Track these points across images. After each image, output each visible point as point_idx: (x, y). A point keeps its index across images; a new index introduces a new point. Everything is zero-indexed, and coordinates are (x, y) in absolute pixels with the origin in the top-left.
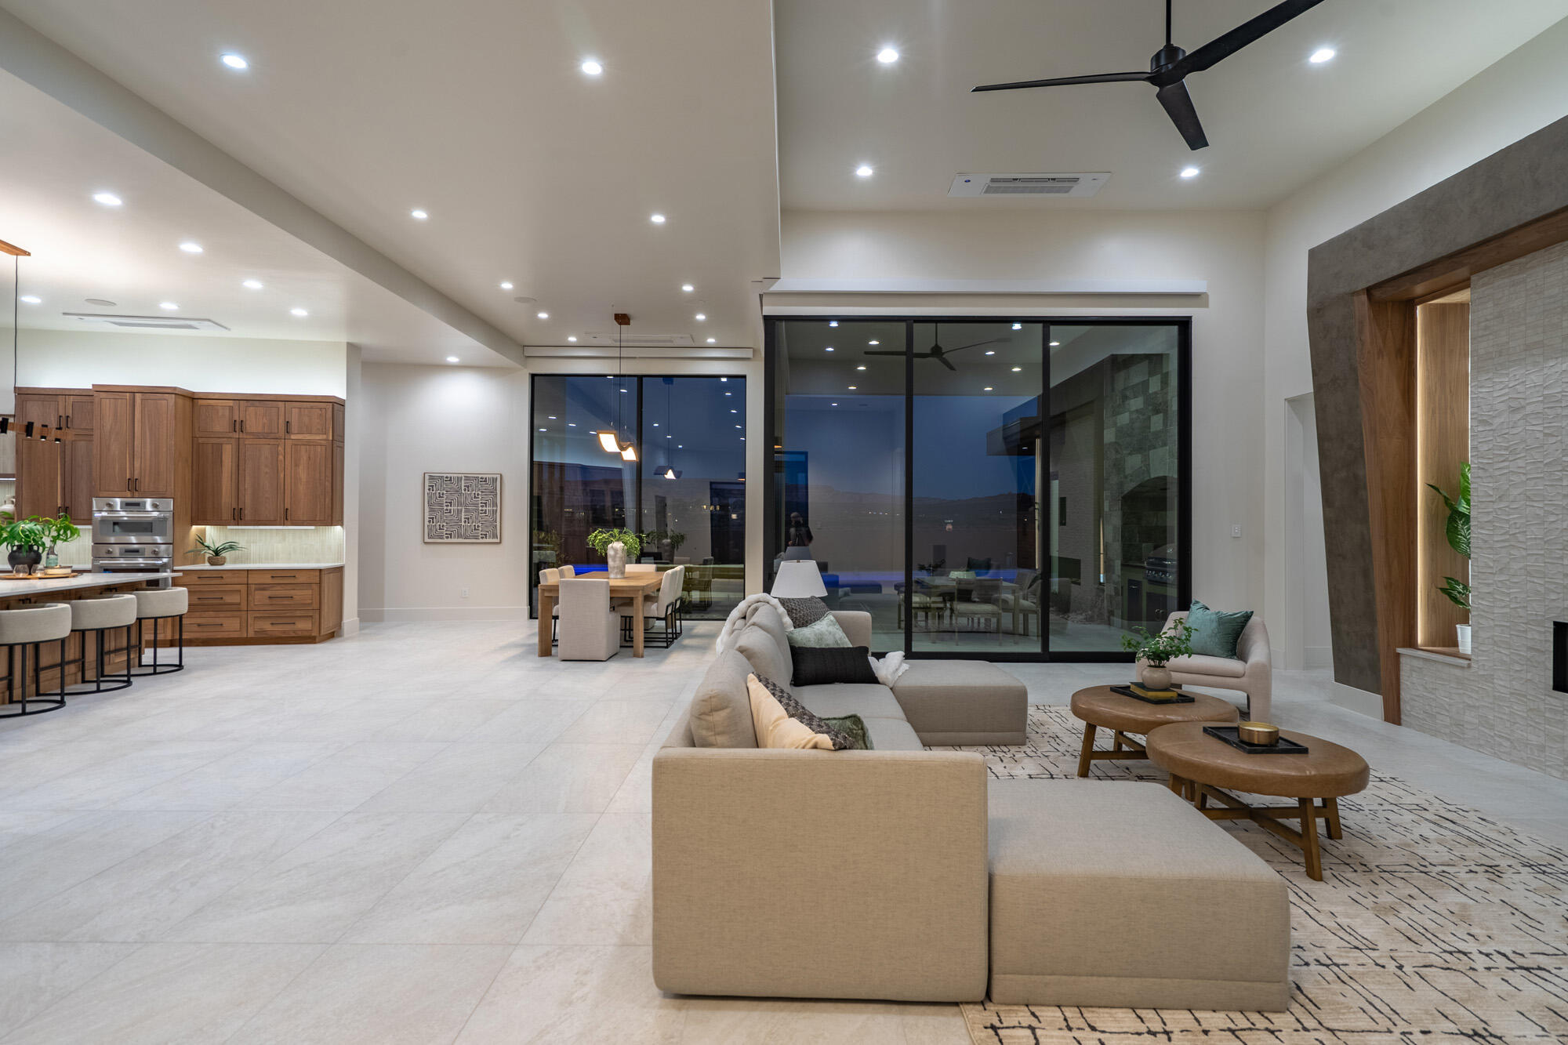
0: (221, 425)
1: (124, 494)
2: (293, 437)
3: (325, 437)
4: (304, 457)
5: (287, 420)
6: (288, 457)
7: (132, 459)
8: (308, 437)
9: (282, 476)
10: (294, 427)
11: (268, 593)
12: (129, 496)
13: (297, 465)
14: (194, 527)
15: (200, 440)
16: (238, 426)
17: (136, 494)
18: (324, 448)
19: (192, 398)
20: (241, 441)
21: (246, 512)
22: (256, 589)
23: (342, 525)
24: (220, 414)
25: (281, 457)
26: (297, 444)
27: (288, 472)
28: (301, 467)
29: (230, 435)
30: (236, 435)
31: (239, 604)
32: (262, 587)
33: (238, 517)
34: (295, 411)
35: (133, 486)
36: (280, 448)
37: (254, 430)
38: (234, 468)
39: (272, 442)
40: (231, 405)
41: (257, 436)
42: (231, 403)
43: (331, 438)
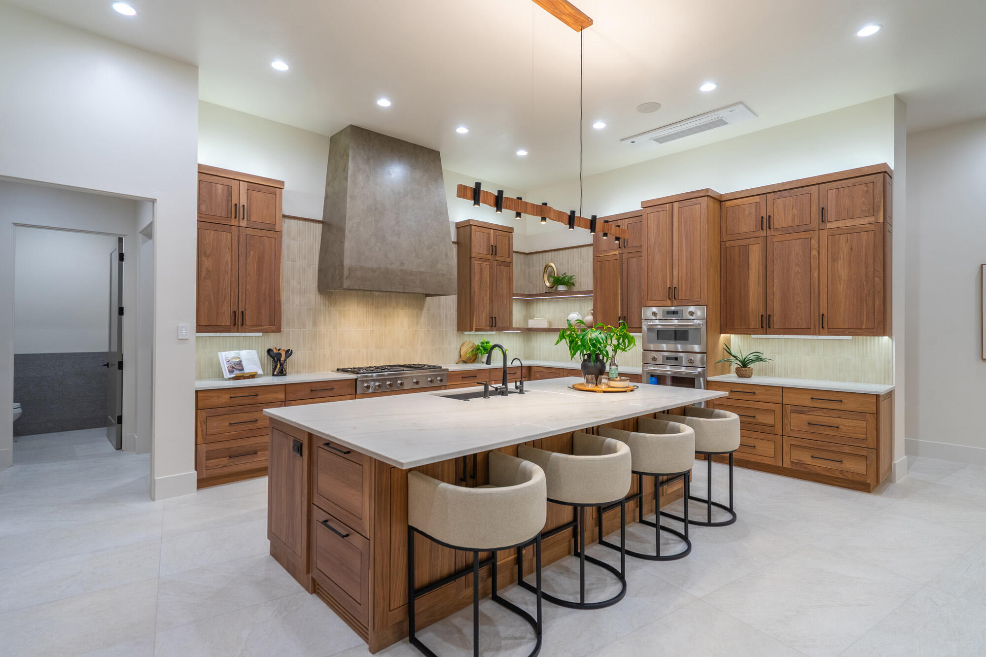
0: (747, 225)
1: (665, 303)
2: (829, 226)
3: (872, 219)
4: (844, 248)
5: (821, 206)
6: (823, 252)
7: (671, 269)
8: (849, 223)
9: (816, 274)
10: (831, 214)
11: (806, 418)
12: (670, 305)
13: (835, 260)
14: (722, 335)
15: (728, 244)
16: (765, 223)
17: (675, 303)
18: (871, 234)
19: (720, 201)
20: (769, 239)
21: (775, 319)
22: (792, 411)
23: (890, 336)
24: (747, 213)
25: (814, 252)
26: (835, 234)
27: (823, 270)
28: (840, 262)
29: (757, 234)
30: (763, 234)
31: (773, 426)
32: (800, 410)
33: (766, 325)
34: (832, 194)
35: (672, 294)
36: (813, 241)
37: (783, 225)
38: (761, 271)
39: (803, 235)
40: (758, 200)
41: (786, 231)
42: (757, 199)
43: (882, 220)
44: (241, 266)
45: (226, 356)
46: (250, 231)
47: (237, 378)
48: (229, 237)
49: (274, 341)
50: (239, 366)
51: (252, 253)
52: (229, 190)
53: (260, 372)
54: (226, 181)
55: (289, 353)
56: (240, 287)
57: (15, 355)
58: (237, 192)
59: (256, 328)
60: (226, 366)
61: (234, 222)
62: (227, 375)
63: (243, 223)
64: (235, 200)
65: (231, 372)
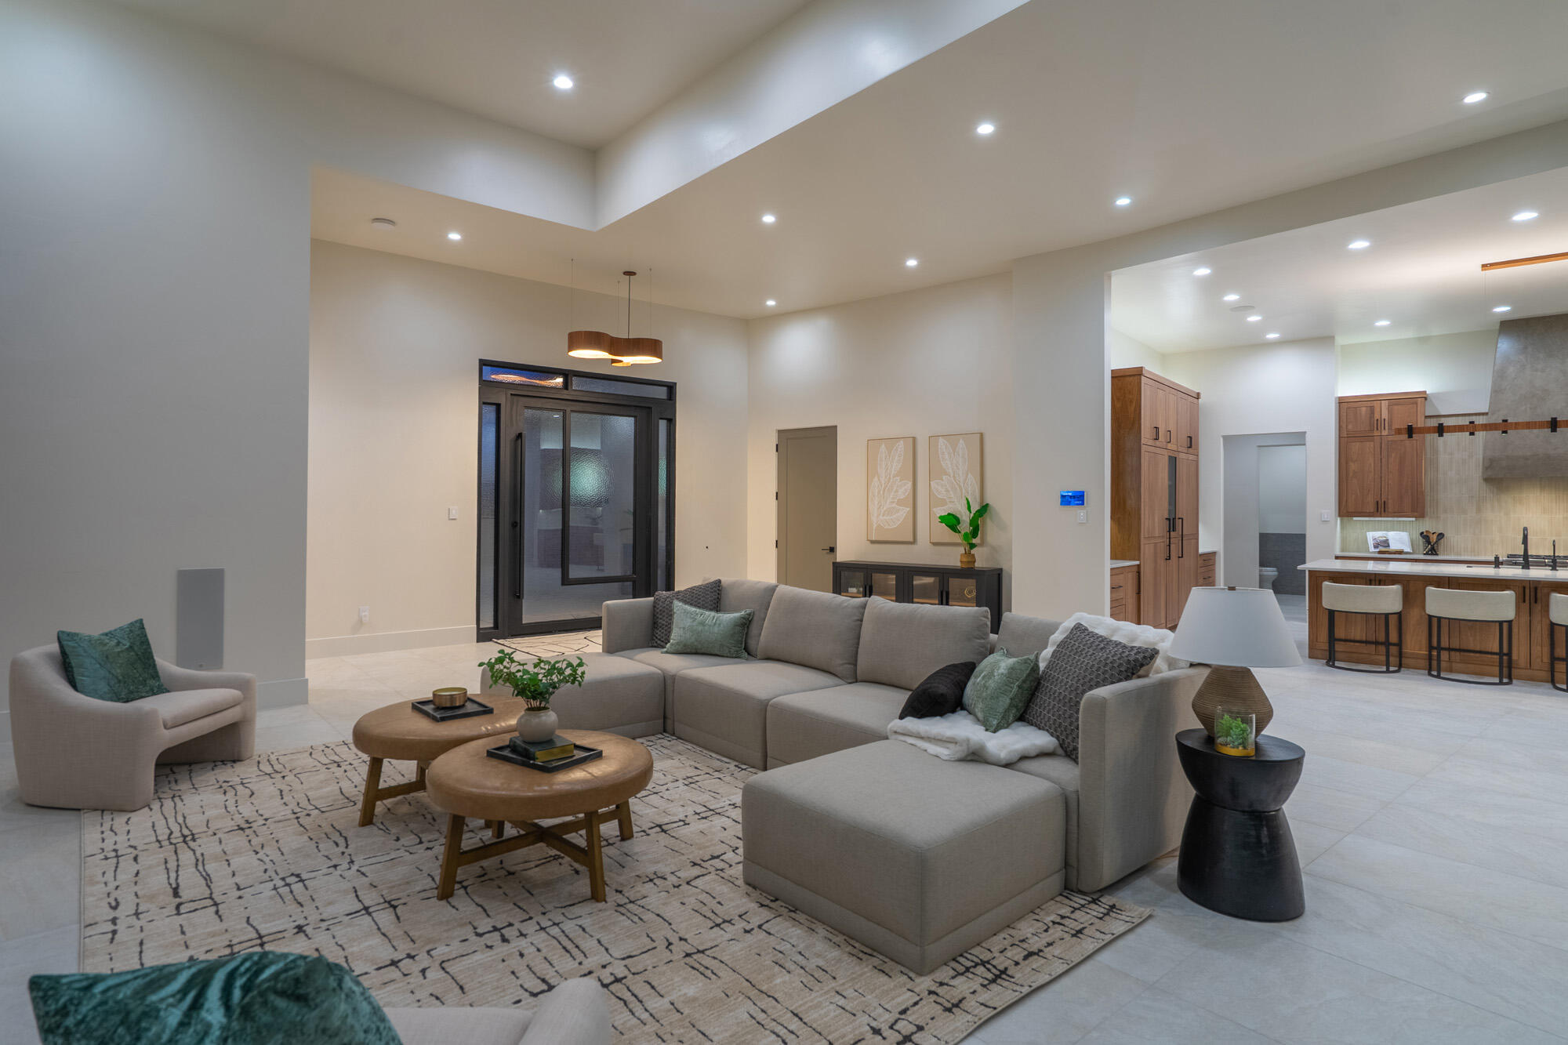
44: (1383, 465)
45: (1373, 536)
46: (1391, 438)
47: (1380, 552)
48: (1372, 446)
49: (1427, 525)
50: (1386, 543)
51: (1393, 455)
52: (1372, 410)
53: (1408, 549)
54: (1369, 404)
55: (1441, 536)
56: (1383, 482)
57: (1260, 534)
58: (1379, 410)
59: (1399, 513)
60: (1372, 543)
61: (1376, 433)
62: (1372, 549)
63: (1385, 433)
64: (1377, 416)
65: (1376, 547)
